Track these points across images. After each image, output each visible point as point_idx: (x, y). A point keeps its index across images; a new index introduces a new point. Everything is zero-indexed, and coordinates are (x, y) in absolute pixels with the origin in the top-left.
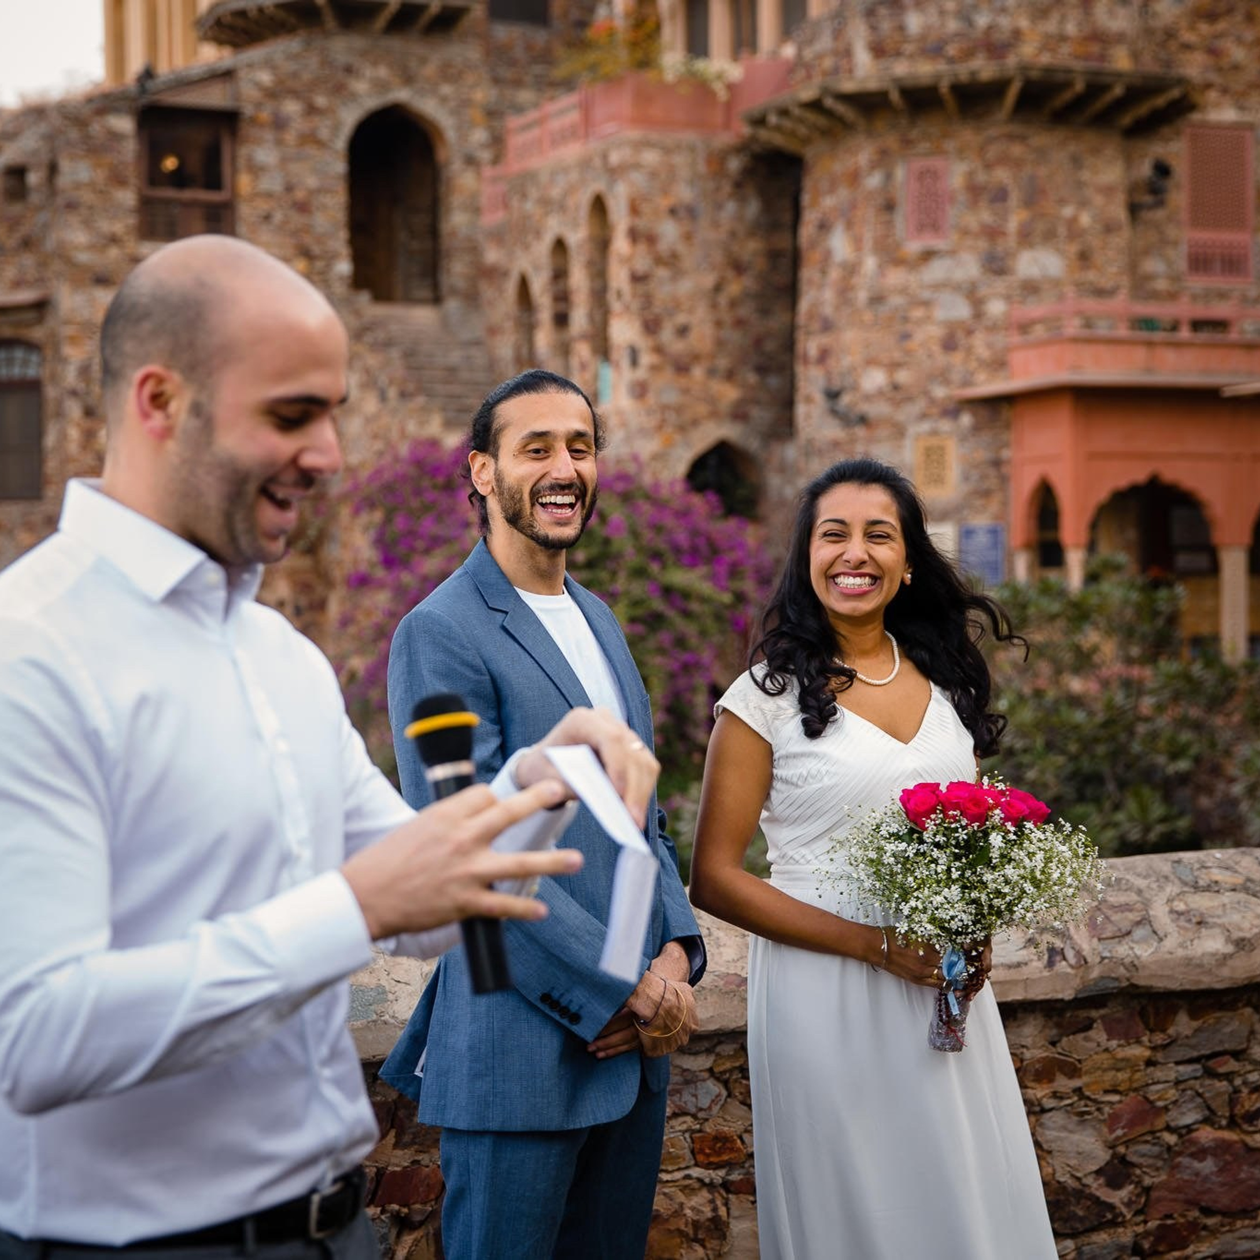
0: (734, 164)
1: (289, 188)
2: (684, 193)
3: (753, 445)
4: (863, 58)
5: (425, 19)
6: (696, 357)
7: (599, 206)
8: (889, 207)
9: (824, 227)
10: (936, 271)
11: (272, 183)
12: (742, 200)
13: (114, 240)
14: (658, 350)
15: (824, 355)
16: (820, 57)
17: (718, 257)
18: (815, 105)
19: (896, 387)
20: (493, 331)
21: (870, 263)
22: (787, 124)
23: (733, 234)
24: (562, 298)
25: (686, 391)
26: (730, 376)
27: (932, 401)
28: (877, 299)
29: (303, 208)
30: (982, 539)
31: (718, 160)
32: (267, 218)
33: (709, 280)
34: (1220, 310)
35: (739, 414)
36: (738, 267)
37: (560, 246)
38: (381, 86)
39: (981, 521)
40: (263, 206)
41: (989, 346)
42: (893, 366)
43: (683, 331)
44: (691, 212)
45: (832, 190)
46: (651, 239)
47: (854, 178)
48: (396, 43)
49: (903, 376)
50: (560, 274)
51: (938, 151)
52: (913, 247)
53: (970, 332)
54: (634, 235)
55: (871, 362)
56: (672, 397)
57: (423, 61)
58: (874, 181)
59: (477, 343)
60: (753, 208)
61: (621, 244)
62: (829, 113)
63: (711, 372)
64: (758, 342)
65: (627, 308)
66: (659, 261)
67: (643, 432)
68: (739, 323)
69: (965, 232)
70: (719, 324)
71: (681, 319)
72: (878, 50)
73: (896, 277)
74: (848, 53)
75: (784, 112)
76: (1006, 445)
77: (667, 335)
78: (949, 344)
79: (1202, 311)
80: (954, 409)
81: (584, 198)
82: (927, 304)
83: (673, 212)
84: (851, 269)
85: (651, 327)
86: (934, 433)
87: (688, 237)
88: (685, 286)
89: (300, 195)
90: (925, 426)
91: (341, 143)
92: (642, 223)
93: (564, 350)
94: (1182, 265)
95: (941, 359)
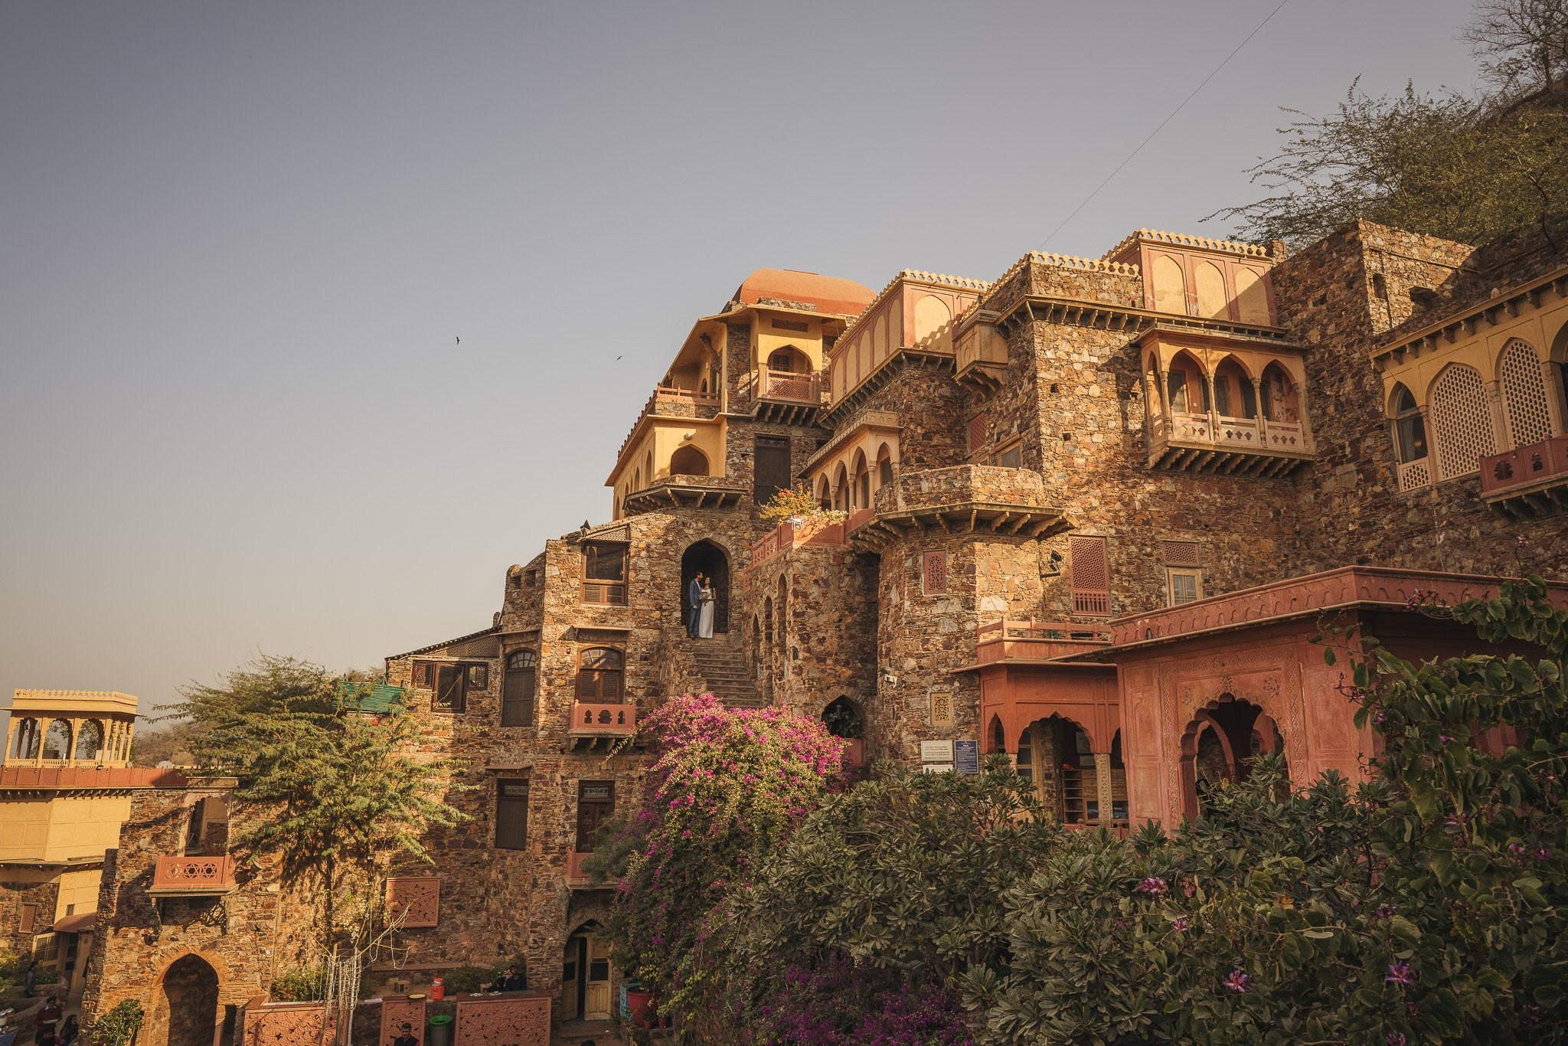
0: (848, 560)
1: (653, 578)
2: (823, 573)
3: (860, 699)
4: (901, 503)
5: (720, 502)
6: (829, 654)
7: (782, 579)
8: (917, 576)
9: (888, 588)
10: (939, 609)
11: (645, 576)
12: (854, 577)
13: (568, 602)
14: (809, 650)
15: (889, 650)
16: (884, 505)
17: (840, 605)
18: (876, 527)
19: (921, 668)
20: (745, 644)
21: (907, 604)
22: (867, 537)
23: (848, 593)
24: (769, 627)
25: (823, 671)
26: (847, 664)
27: (940, 675)
28: (911, 623)
29: (659, 587)
30: (967, 748)
31: (839, 558)
32: (643, 591)
33: (836, 616)
34: (1087, 628)
35: (851, 683)
36: (851, 610)
37: (769, 599)
38: (700, 532)
39: (966, 738)
40: (640, 586)
41: (967, 646)
42: (919, 657)
43: (821, 641)
44: (826, 582)
45: (891, 570)
46: (805, 596)
47: (900, 562)
48: (708, 512)
49: (924, 662)
50: (769, 616)
51: (939, 548)
52: (928, 596)
53: (958, 639)
54: (796, 594)
55: (909, 655)
56: (815, 674)
57: (720, 521)
58: (909, 563)
59: (740, 650)
60: (859, 580)
61: (790, 598)
62: (884, 530)
63: (836, 661)
64: (862, 646)
65: (792, 629)
66: (809, 606)
67: (799, 691)
68: (851, 637)
69: (954, 588)
70: (841, 637)
71: (821, 635)
72: (908, 500)
73: (919, 611)
74: (895, 503)
75: (865, 532)
76: (978, 697)
77: (813, 643)
78: (947, 646)
79: (1077, 628)
80: (949, 680)
81: (777, 578)
82: (936, 624)
83: (816, 582)
84: (899, 607)
85: (804, 639)
86: (940, 691)
87: (824, 595)
88: (823, 619)
89: (659, 581)
90: (936, 688)
91: (679, 558)
92: (799, 588)
93: (770, 651)
94: (1072, 606)
95: (944, 653)
